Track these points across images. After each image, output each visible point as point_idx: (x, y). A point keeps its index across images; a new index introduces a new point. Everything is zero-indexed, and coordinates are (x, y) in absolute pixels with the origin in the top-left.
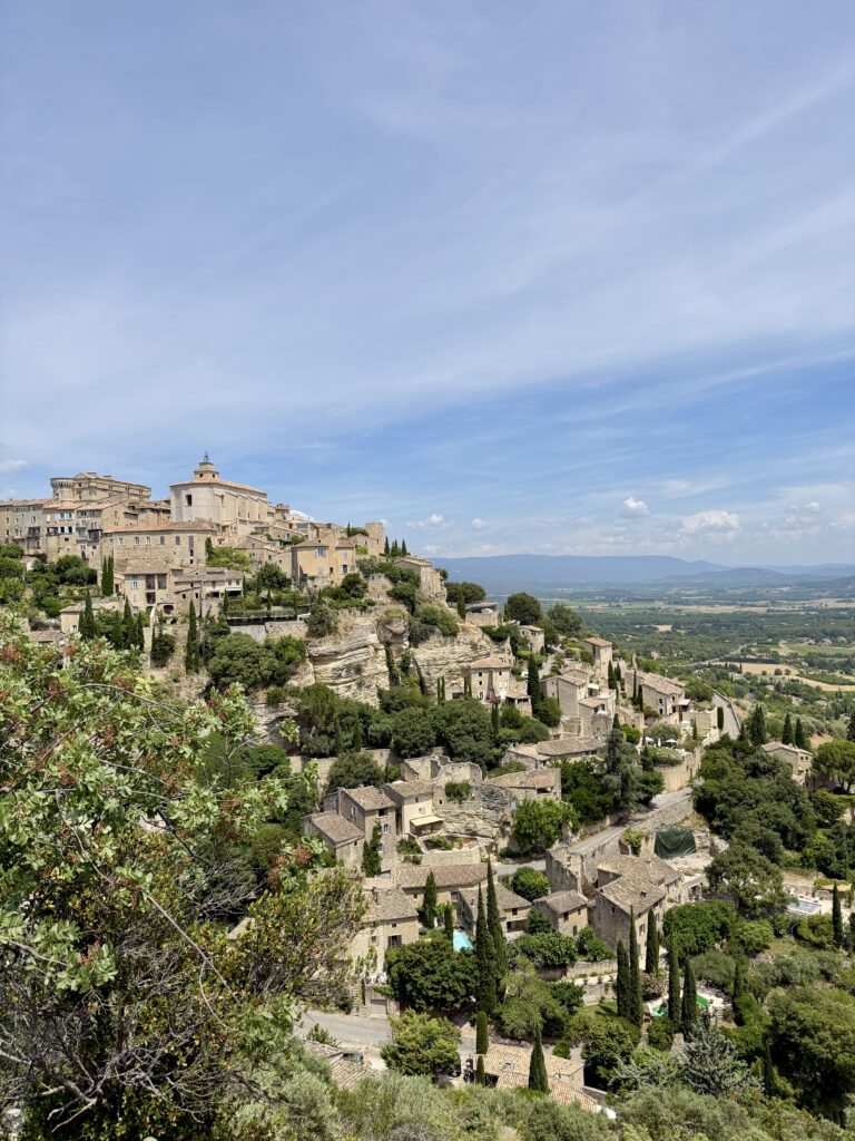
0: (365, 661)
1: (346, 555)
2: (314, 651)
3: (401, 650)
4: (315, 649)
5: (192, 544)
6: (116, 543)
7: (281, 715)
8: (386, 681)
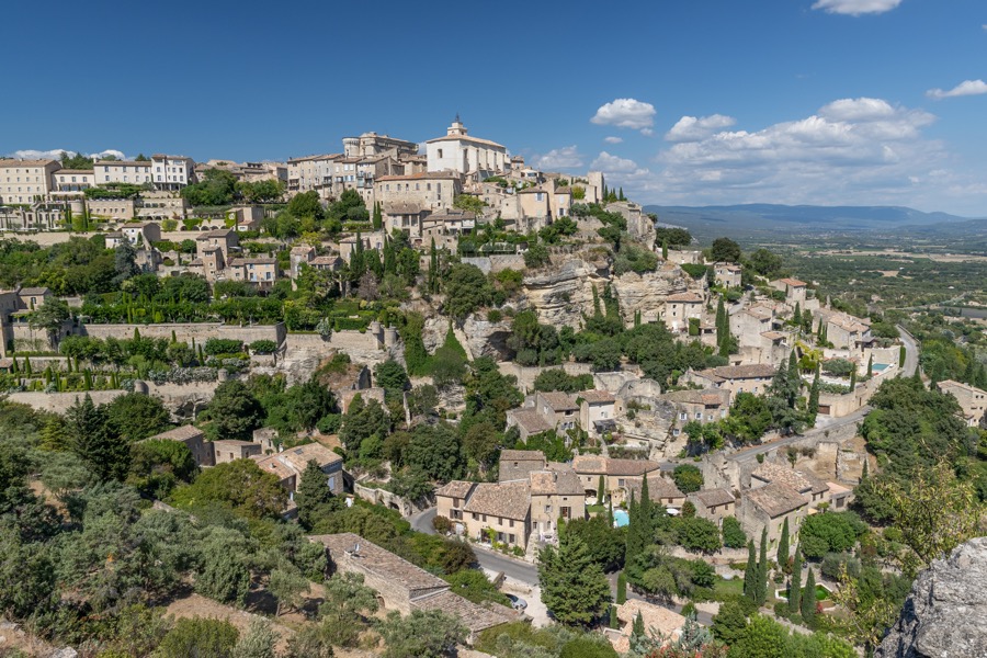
0: (573, 290)
1: (563, 200)
3: (604, 282)
4: (530, 279)
5: (439, 190)
6: (384, 189)
7: (498, 330)
8: (590, 308)
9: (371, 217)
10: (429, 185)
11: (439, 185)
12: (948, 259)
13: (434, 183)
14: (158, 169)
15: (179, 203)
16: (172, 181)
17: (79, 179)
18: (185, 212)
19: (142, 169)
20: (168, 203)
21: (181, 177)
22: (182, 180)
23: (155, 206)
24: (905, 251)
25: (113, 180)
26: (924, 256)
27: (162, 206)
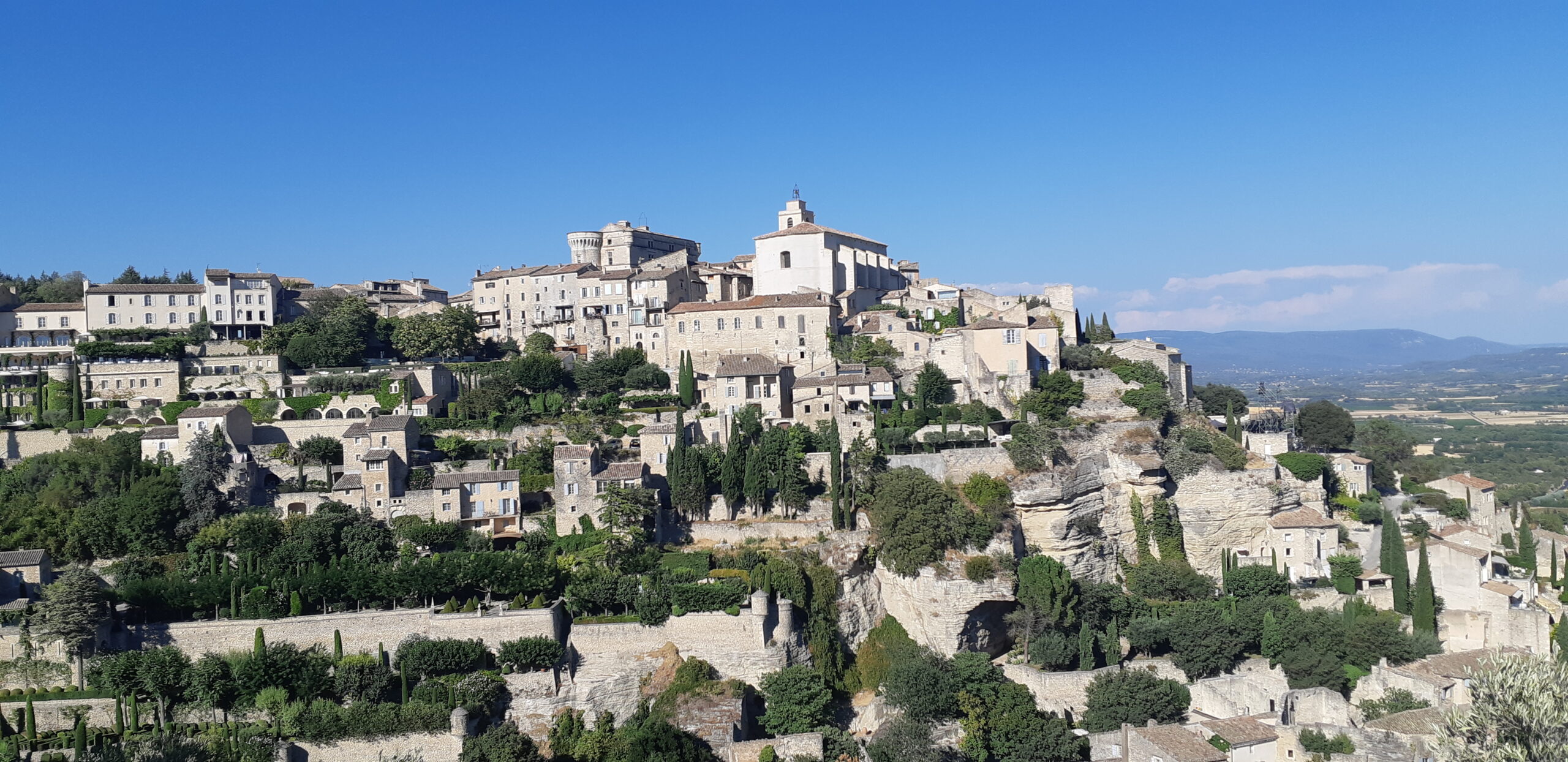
0: (1099, 513)
1: (1045, 340)
2: (1022, 496)
3: (1154, 495)
4: (1024, 494)
5: (802, 328)
6: (689, 327)
7: (988, 597)
8: (1129, 544)
9: (674, 382)
10: (781, 320)
11: (801, 319)
12: (1509, 419)
13: (791, 314)
14: (218, 299)
15: (272, 362)
16: (242, 320)
17: (53, 321)
18: (286, 381)
19: (182, 299)
20: (250, 363)
21: (262, 314)
22: (262, 317)
23: (219, 371)
24: (1429, 409)
25: (124, 324)
26: (1464, 416)
27: (235, 370)
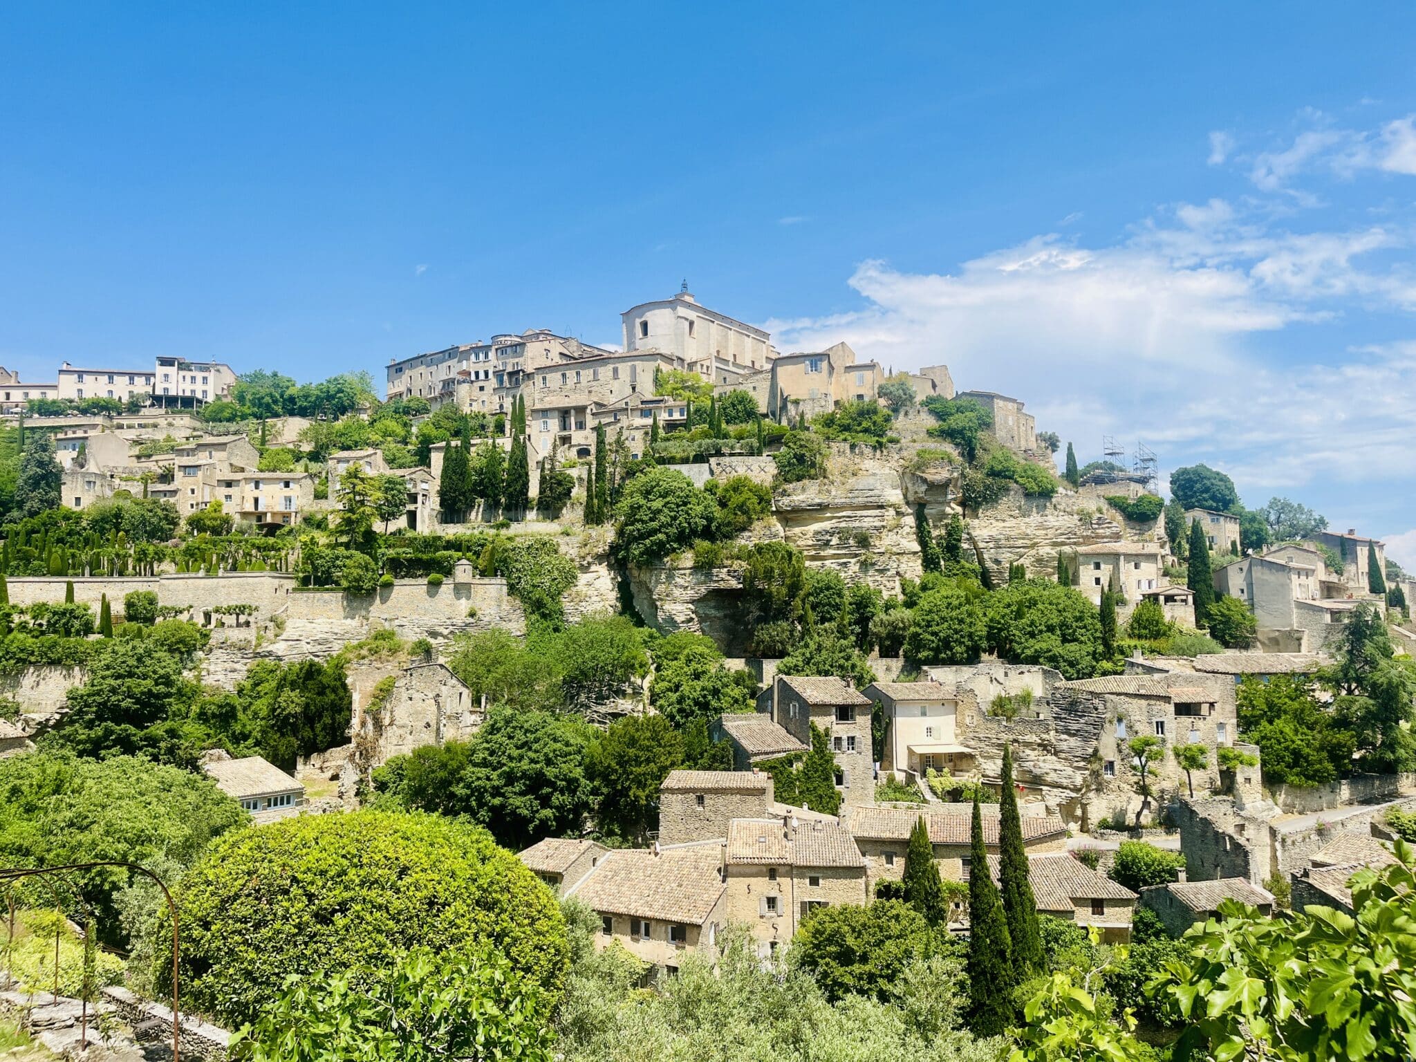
0: (876, 528)
1: (862, 379)
2: (785, 502)
3: (944, 515)
4: (786, 500)
5: (633, 377)
10: (616, 370)
11: (634, 368)
13: (624, 368)
14: (167, 377)
17: (34, 397)
19: (139, 381)
21: (204, 393)
